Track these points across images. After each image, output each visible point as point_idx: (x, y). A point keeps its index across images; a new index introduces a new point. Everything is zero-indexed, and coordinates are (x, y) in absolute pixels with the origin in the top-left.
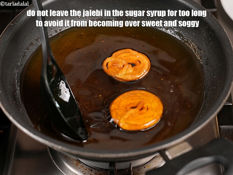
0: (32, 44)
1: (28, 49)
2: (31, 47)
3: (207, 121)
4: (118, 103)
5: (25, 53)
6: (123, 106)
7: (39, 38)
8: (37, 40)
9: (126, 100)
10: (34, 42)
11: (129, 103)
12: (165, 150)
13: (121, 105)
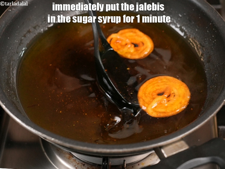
0: (29, 32)
1: (25, 36)
2: (28, 35)
3: (206, 121)
4: (145, 90)
5: (21, 40)
6: (149, 94)
7: (37, 25)
8: (35, 28)
9: (151, 87)
10: (32, 30)
11: (155, 89)
12: (161, 147)
13: (147, 92)
